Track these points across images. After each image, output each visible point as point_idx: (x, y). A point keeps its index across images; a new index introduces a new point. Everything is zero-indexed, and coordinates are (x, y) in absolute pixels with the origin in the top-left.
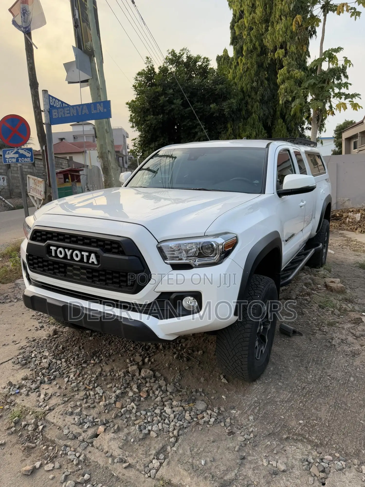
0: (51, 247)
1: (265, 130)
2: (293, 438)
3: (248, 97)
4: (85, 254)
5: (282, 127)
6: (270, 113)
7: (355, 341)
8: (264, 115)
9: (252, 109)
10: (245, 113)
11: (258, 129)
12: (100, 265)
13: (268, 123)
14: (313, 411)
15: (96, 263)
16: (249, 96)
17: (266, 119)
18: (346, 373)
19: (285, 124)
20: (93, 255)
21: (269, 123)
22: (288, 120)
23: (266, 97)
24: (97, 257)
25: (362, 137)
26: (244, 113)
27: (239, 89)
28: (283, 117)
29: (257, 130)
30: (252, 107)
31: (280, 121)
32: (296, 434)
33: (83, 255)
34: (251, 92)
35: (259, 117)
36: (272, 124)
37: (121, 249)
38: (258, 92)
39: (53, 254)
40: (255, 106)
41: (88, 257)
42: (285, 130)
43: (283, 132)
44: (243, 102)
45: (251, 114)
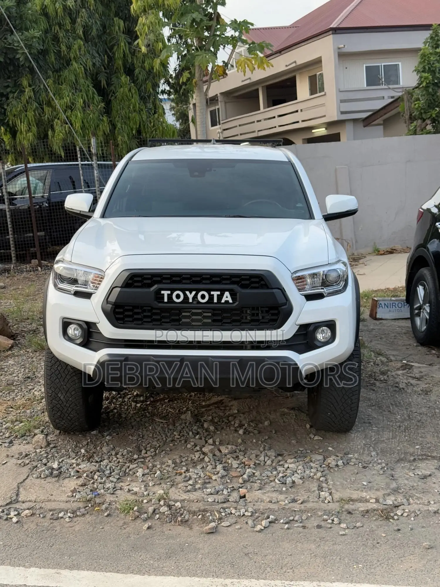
0: (162, 292)
1: (99, 95)
2: (419, 459)
3: (57, 28)
4: (215, 294)
5: (130, 90)
6: (103, 61)
7: (419, 382)
8: (94, 64)
9: (68, 53)
10: (55, 59)
11: (87, 92)
12: (237, 303)
13: (100, 82)
14: (420, 439)
15: (231, 301)
16: (60, 25)
17: (97, 74)
18: (429, 407)
19: (136, 85)
20: (227, 294)
21: (104, 83)
22: (141, 77)
23: (94, 30)
24: (233, 295)
25: (225, 103)
26: (53, 59)
27: (38, 8)
28: (130, 71)
29: (85, 95)
30: (69, 48)
31: (124, 79)
32: (419, 455)
33: (213, 295)
34: (63, 18)
35: (85, 69)
36: (109, 84)
37: (262, 282)
38: (79, 20)
39: (166, 300)
40: (76, 47)
41: (220, 297)
42: (136, 97)
43: (133, 100)
44: (49, 36)
45: (68, 63)
